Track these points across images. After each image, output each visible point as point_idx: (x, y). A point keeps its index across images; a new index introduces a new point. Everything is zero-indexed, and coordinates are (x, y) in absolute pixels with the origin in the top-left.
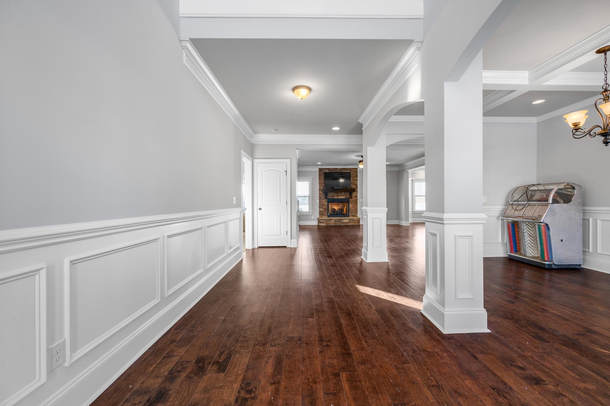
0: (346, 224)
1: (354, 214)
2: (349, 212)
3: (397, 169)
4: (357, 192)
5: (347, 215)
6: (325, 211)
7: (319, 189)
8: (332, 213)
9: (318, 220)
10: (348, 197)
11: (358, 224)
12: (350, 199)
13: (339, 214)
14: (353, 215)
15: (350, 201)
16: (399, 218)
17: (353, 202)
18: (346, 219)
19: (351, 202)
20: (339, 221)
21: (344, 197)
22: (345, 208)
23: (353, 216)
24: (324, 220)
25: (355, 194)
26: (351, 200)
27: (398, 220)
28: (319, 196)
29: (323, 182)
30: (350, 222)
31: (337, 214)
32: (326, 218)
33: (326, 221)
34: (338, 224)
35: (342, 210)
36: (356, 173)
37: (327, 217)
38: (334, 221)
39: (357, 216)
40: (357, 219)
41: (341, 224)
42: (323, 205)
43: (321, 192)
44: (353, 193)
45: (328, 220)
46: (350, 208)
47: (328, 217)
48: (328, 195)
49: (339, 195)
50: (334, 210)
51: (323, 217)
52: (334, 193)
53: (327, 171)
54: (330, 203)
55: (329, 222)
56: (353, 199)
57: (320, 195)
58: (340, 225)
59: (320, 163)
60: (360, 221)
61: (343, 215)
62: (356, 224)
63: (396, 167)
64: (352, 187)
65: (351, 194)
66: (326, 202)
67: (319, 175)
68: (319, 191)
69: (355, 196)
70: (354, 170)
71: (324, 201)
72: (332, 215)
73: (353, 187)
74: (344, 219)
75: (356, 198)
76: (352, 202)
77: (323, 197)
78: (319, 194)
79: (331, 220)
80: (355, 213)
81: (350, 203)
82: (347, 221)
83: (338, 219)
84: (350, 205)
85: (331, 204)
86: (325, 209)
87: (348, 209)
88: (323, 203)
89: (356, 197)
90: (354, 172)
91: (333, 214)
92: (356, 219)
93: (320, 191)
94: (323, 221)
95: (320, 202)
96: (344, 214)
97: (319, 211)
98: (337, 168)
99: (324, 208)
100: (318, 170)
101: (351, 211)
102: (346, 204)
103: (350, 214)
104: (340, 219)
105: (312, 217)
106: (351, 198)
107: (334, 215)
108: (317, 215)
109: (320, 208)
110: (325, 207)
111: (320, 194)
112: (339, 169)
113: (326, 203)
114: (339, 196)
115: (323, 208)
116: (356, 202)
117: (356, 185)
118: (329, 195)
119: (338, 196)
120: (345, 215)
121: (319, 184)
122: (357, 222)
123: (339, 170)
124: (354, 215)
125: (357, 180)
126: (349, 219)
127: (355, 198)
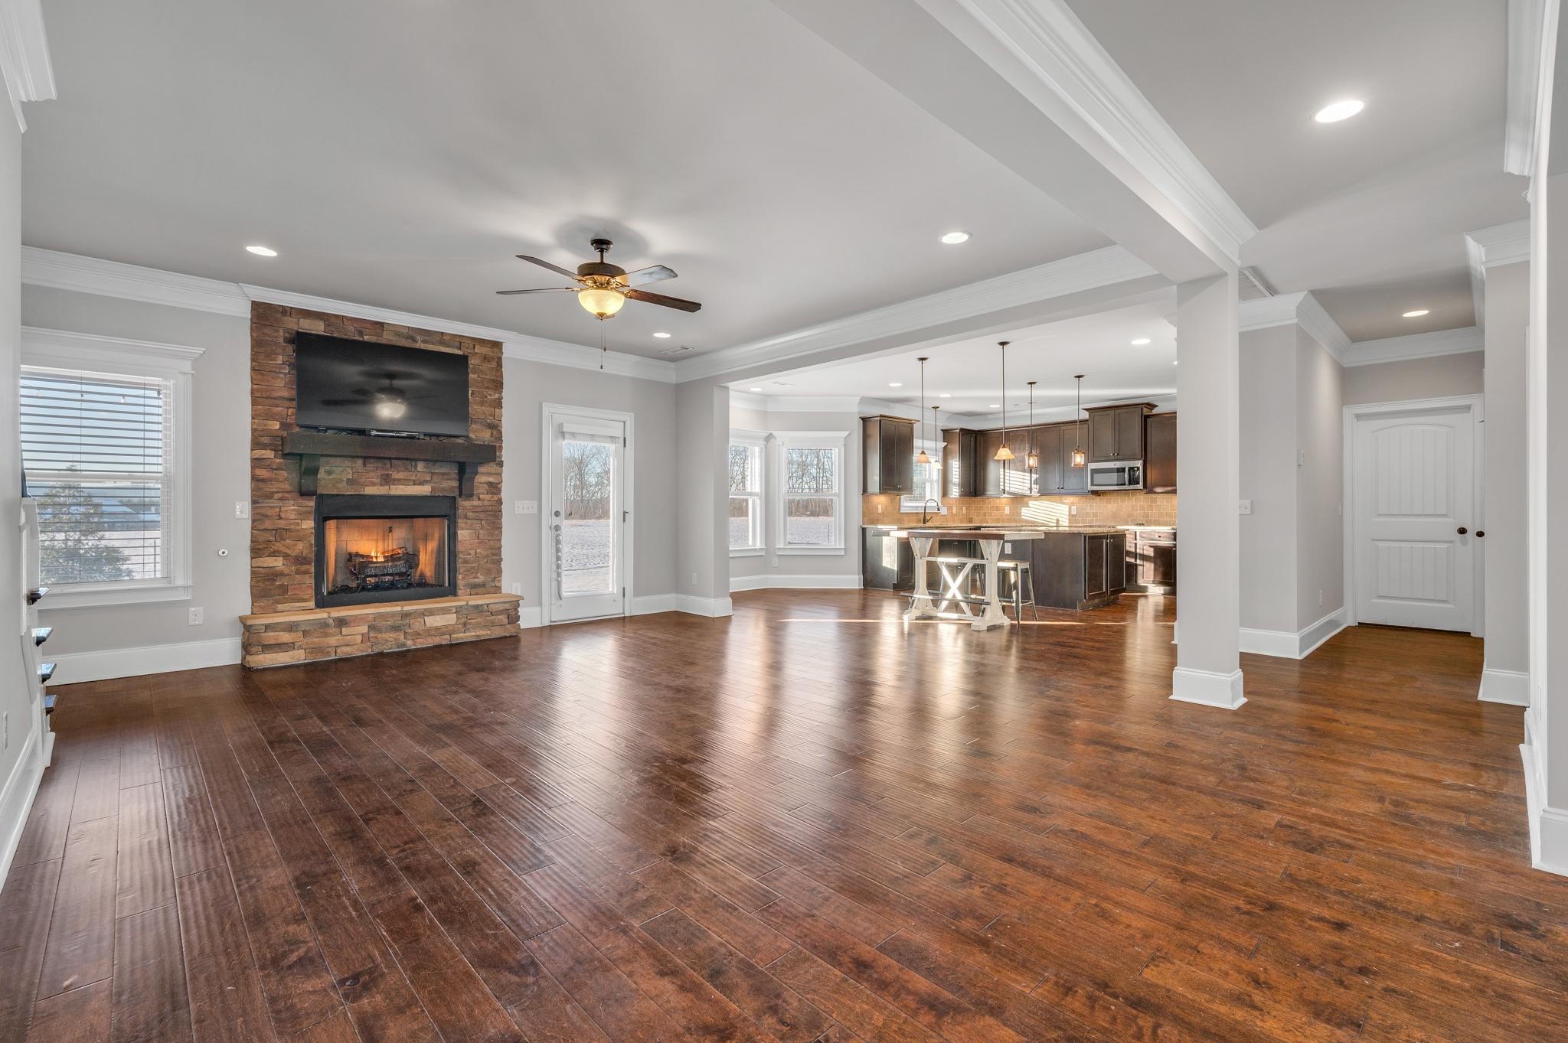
0: (444, 640)
1: (481, 579)
2: (453, 571)
3: (670, 374)
4: (501, 464)
5: (442, 587)
6: (298, 572)
7: (254, 430)
8: (341, 580)
9: (241, 629)
10: (452, 488)
11: (510, 630)
12: (459, 500)
13: (392, 586)
14: (474, 586)
15: (460, 511)
16: (679, 582)
17: (482, 515)
18: (445, 611)
19: (466, 517)
20: (396, 628)
21: (425, 490)
22: (432, 545)
23: (476, 588)
24: (291, 627)
25: (489, 474)
26: (464, 504)
27: (677, 592)
28: (255, 479)
29: (285, 394)
30: (465, 624)
31: (377, 587)
32: (304, 613)
33: (305, 633)
34: (390, 642)
35: (411, 559)
36: (494, 365)
37: (312, 604)
38: (364, 629)
39: (498, 589)
40: (507, 606)
41: (409, 642)
42: (280, 533)
43: (269, 454)
44: (481, 469)
45: (323, 625)
46: (460, 547)
47: (321, 603)
48: (321, 475)
49: (396, 475)
50: (356, 564)
51: (280, 607)
52: (360, 462)
53: (318, 328)
54: (331, 524)
55: (333, 641)
56: (476, 503)
57: (263, 473)
58: (404, 645)
59: (272, 253)
60: (522, 611)
61: (419, 589)
62: (498, 632)
63: (672, 365)
64: (472, 436)
65: (464, 471)
66: (303, 515)
67: (258, 344)
68: (256, 444)
69: (490, 484)
70: (485, 350)
71: (291, 509)
72: (345, 589)
73: (480, 435)
74: (431, 612)
75: (496, 498)
76: (470, 514)
77: (287, 486)
78: (253, 468)
79: (341, 622)
80: (489, 571)
81: (461, 522)
82: (451, 619)
83: (393, 614)
84: (463, 534)
85: (338, 528)
86: (300, 560)
87: (449, 554)
88: (282, 524)
89: (495, 488)
90: (486, 358)
91: (353, 584)
92: (501, 607)
93: (264, 447)
94: (285, 637)
95: (257, 518)
96: (422, 583)
97: (253, 573)
98: (382, 324)
99: (294, 552)
100: (246, 312)
101: (466, 562)
102: (437, 531)
103: (461, 582)
104: (406, 615)
105: (196, 615)
106: (470, 496)
107: (364, 588)
108: (241, 603)
109: (256, 551)
110: (300, 546)
111: (256, 463)
112: (396, 330)
113: (309, 524)
114: (399, 481)
115: (286, 556)
116: (493, 516)
117: (495, 427)
118: (329, 473)
119: (387, 480)
120: (428, 589)
121: (253, 404)
122: (506, 621)
123: (398, 334)
124: (483, 585)
125: (498, 404)
126: (458, 610)
127: (488, 497)
